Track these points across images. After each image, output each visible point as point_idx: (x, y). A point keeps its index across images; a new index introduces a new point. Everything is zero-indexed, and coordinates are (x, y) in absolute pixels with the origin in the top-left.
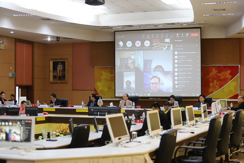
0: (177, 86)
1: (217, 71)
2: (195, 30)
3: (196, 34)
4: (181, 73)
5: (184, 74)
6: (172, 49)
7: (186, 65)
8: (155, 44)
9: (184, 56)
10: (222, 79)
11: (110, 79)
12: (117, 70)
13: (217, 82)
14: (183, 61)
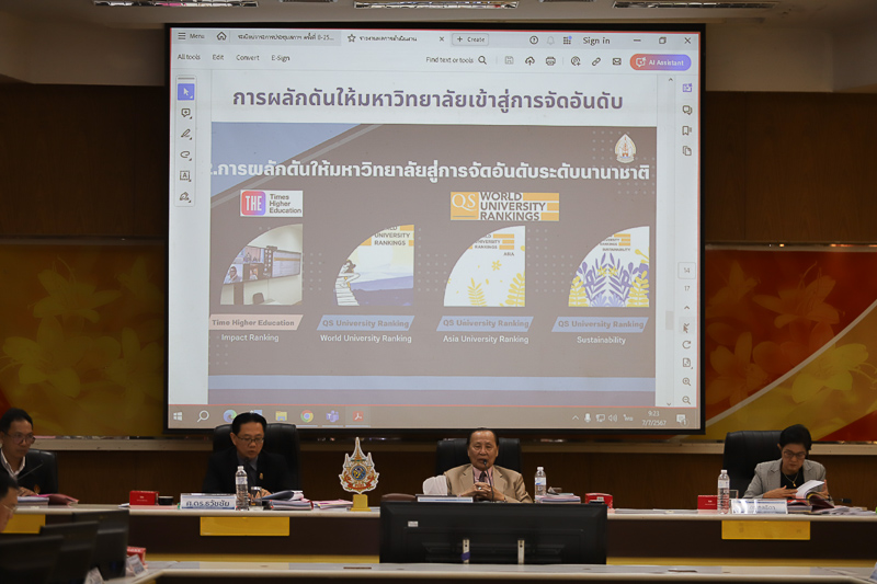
1: (752, 283)
10: (787, 326)
13: (754, 344)
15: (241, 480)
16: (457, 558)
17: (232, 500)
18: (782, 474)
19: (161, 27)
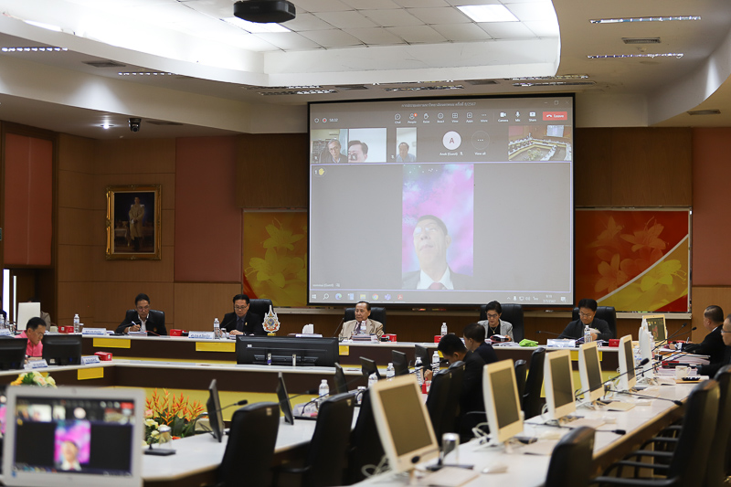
1: (620, 228)
2: (556, 101)
10: (638, 251)
11: (291, 248)
13: (621, 260)
19: (307, 104)
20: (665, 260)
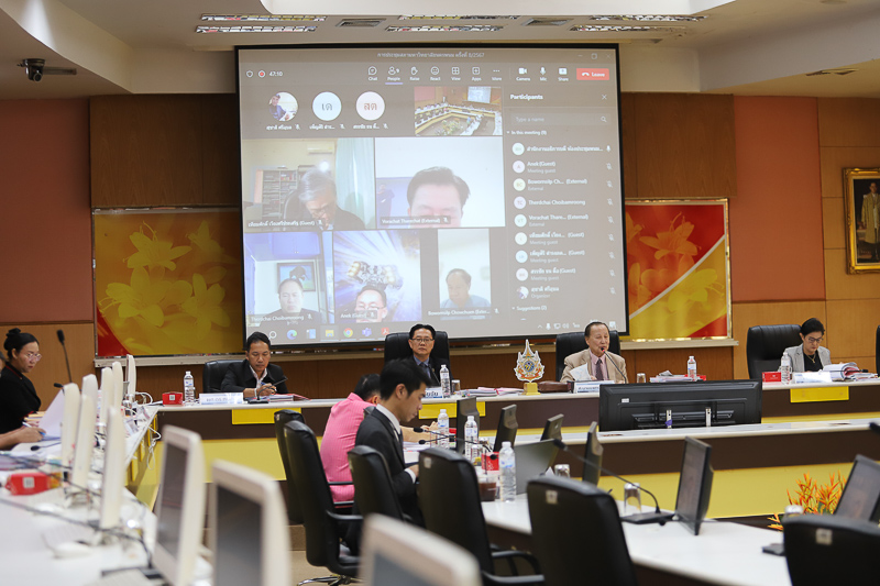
0: (524, 291)
1: (639, 228)
2: (594, 53)
3: (598, 73)
4: (543, 235)
5: (555, 239)
6: (498, 130)
7: (562, 202)
8: (425, 109)
9: (553, 164)
10: (663, 258)
12: (252, 224)
13: (642, 271)
14: (550, 182)
15: (444, 374)
16: (662, 424)
17: (439, 391)
18: (805, 355)
19: (231, 49)
20: (697, 269)
